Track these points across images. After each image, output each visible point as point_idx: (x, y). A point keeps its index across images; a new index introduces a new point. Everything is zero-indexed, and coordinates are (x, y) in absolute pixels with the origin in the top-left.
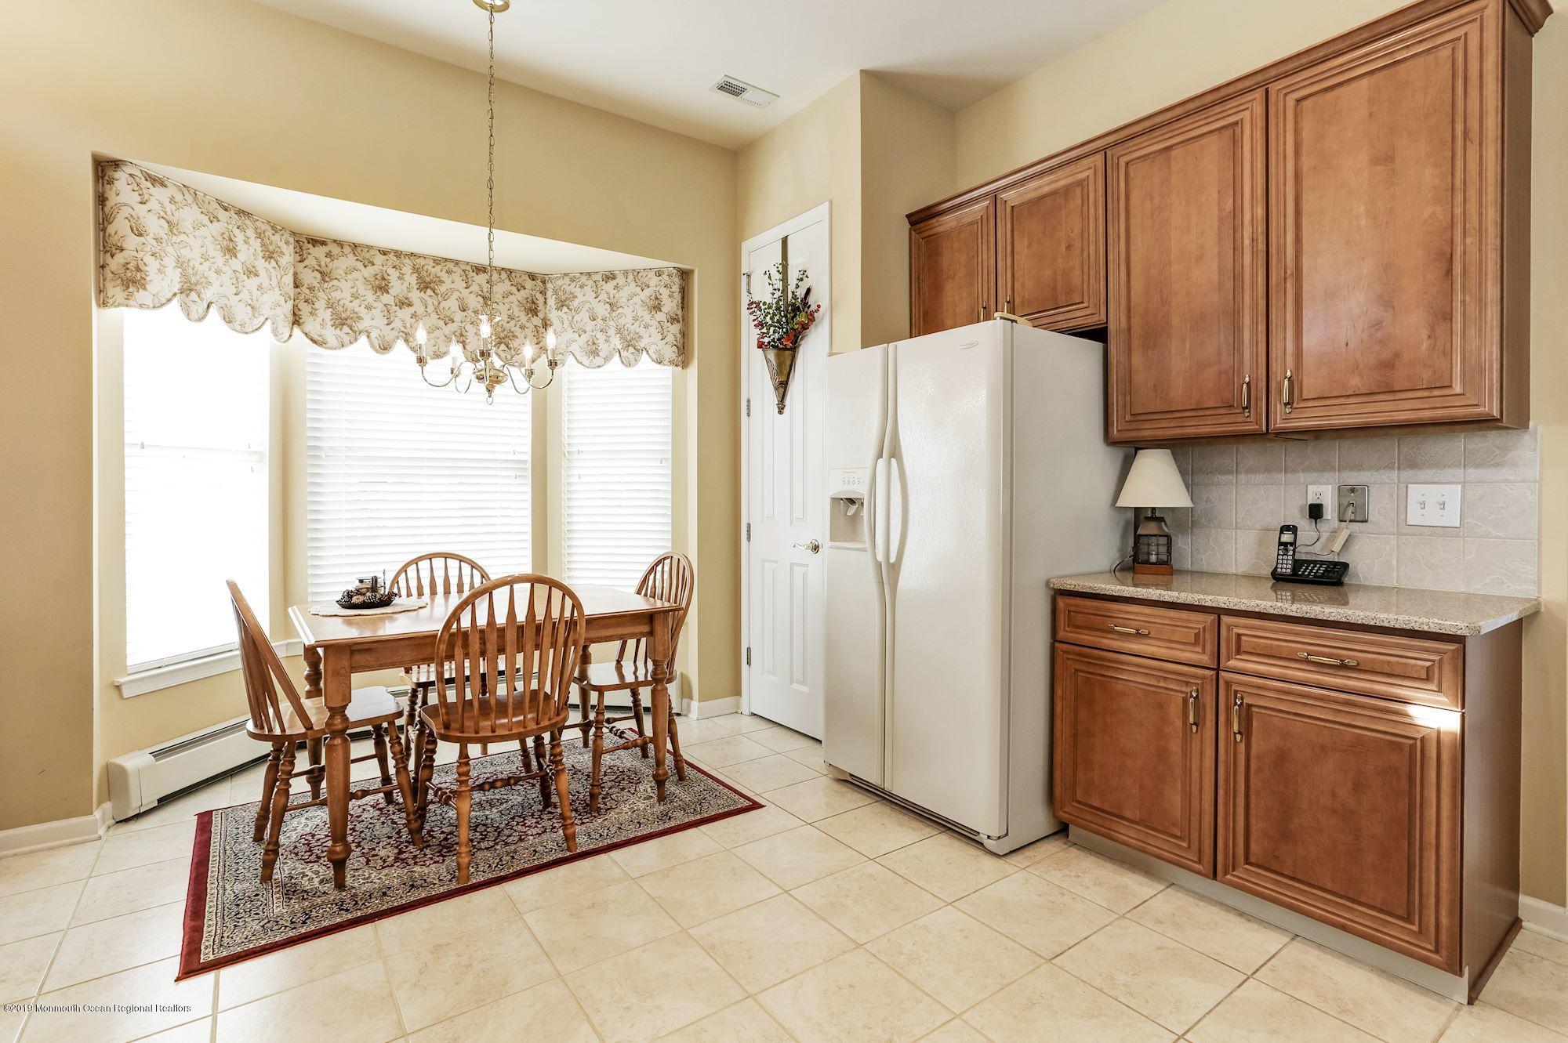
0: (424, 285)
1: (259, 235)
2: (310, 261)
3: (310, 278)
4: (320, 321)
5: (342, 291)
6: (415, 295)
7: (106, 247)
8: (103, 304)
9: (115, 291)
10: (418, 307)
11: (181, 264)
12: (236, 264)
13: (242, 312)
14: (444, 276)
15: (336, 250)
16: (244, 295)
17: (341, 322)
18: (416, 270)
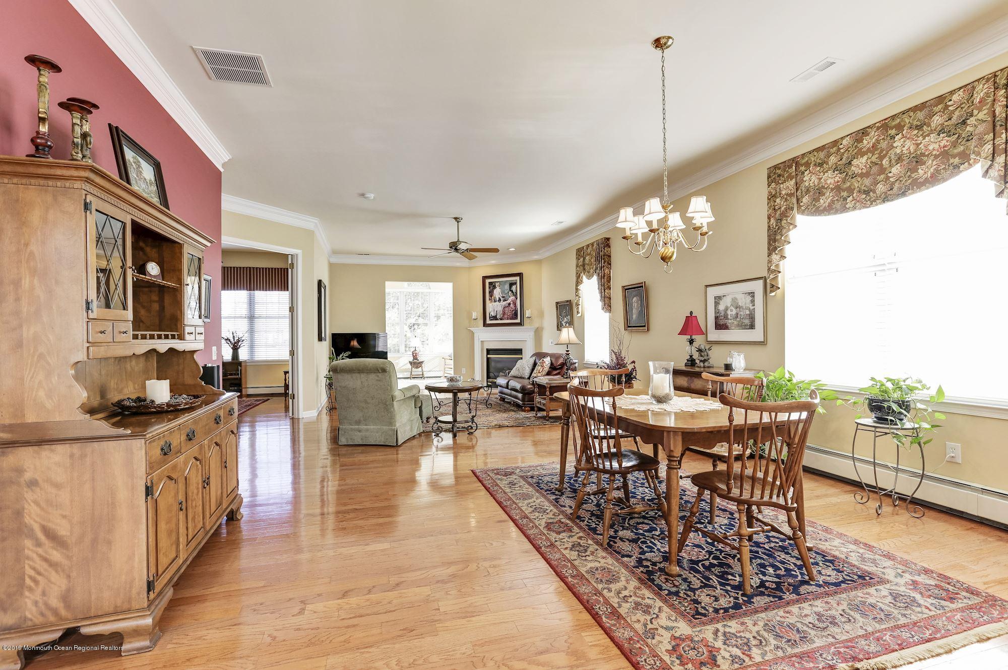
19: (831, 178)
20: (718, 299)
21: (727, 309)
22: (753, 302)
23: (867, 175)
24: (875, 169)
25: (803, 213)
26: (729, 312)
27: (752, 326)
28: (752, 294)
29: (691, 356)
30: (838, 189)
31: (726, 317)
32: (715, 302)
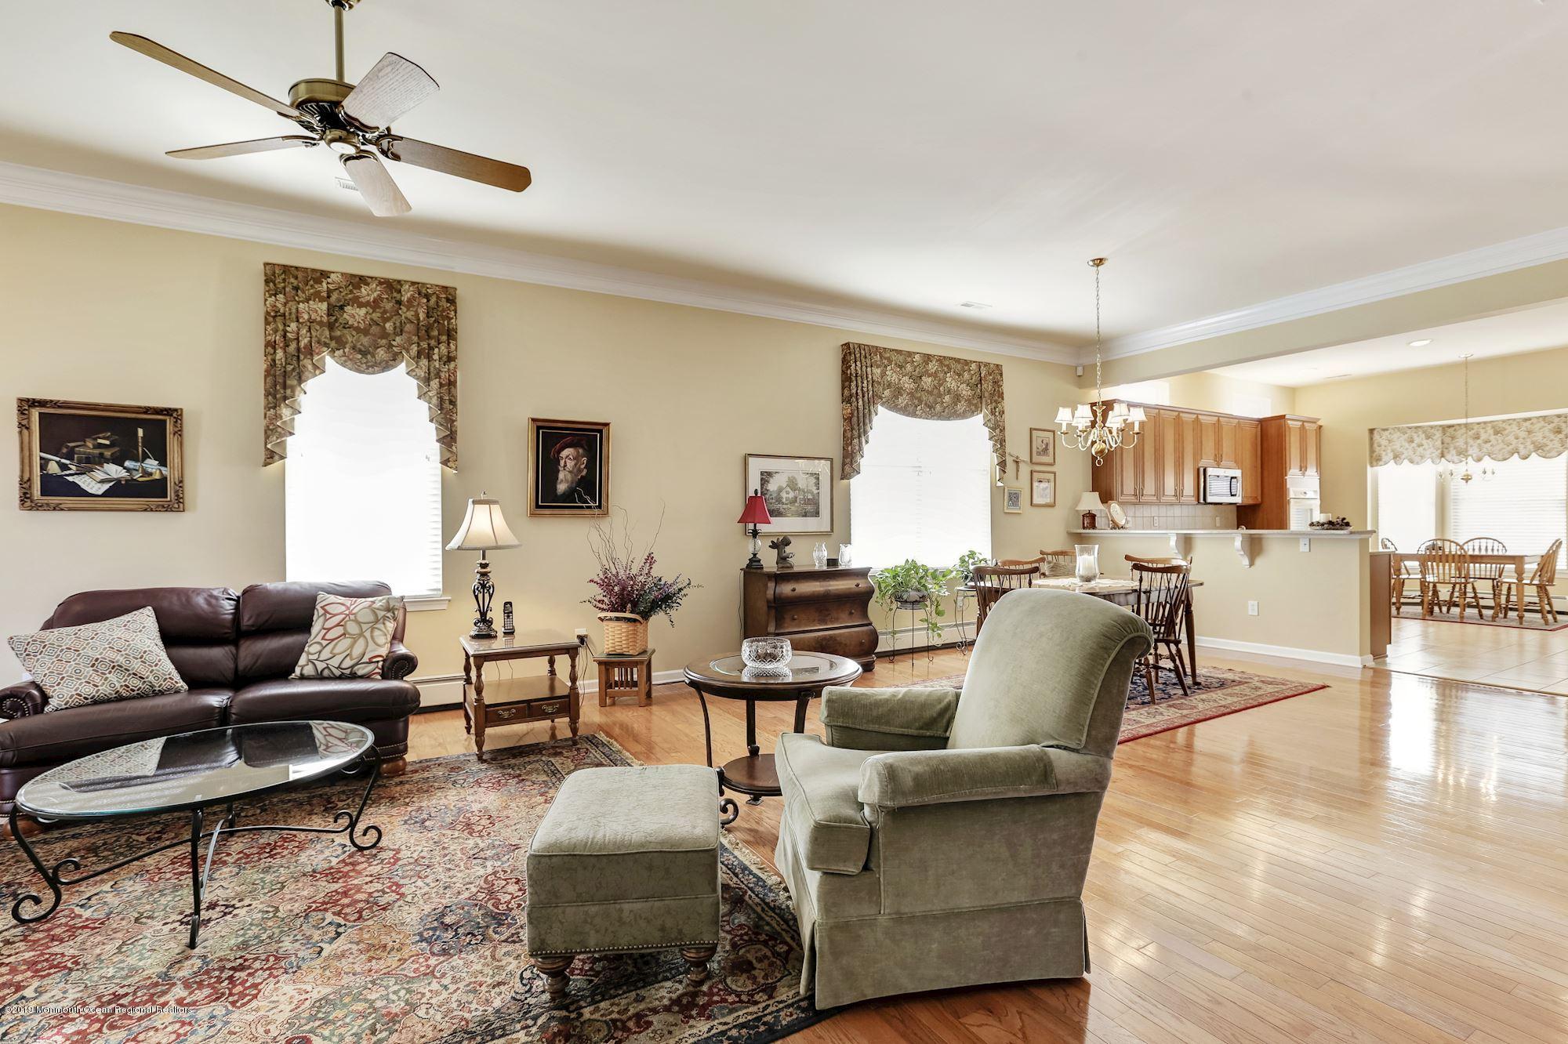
0: (1496, 433)
1: (1424, 432)
2: (1448, 434)
3: (1447, 440)
4: (1452, 454)
5: (1460, 443)
6: (1492, 438)
7: (1372, 451)
8: (1372, 466)
9: (1375, 463)
10: (1494, 442)
11: (1393, 451)
12: (1414, 445)
13: (1417, 459)
14: (1507, 427)
15: (1457, 427)
16: (1418, 453)
17: (1459, 453)
18: (1493, 427)
19: (907, 384)
20: (766, 476)
21: (780, 490)
22: (817, 484)
23: (930, 393)
24: (936, 391)
25: (882, 405)
26: (784, 495)
27: (817, 514)
28: (817, 477)
29: (755, 555)
30: (911, 394)
31: (779, 500)
32: (762, 479)
